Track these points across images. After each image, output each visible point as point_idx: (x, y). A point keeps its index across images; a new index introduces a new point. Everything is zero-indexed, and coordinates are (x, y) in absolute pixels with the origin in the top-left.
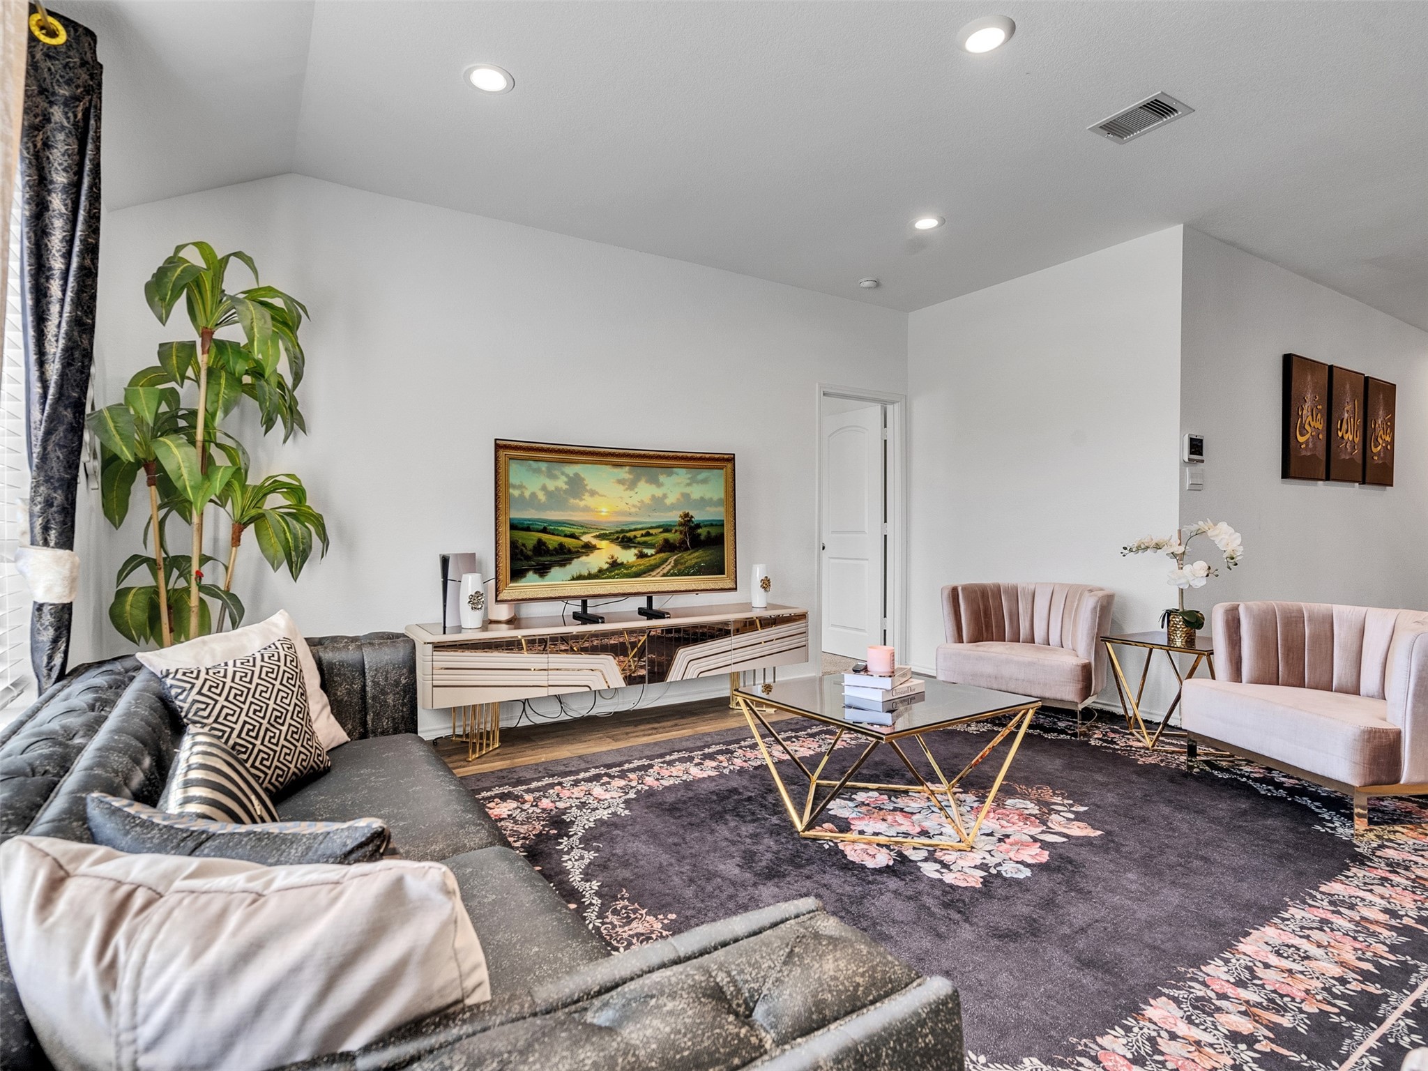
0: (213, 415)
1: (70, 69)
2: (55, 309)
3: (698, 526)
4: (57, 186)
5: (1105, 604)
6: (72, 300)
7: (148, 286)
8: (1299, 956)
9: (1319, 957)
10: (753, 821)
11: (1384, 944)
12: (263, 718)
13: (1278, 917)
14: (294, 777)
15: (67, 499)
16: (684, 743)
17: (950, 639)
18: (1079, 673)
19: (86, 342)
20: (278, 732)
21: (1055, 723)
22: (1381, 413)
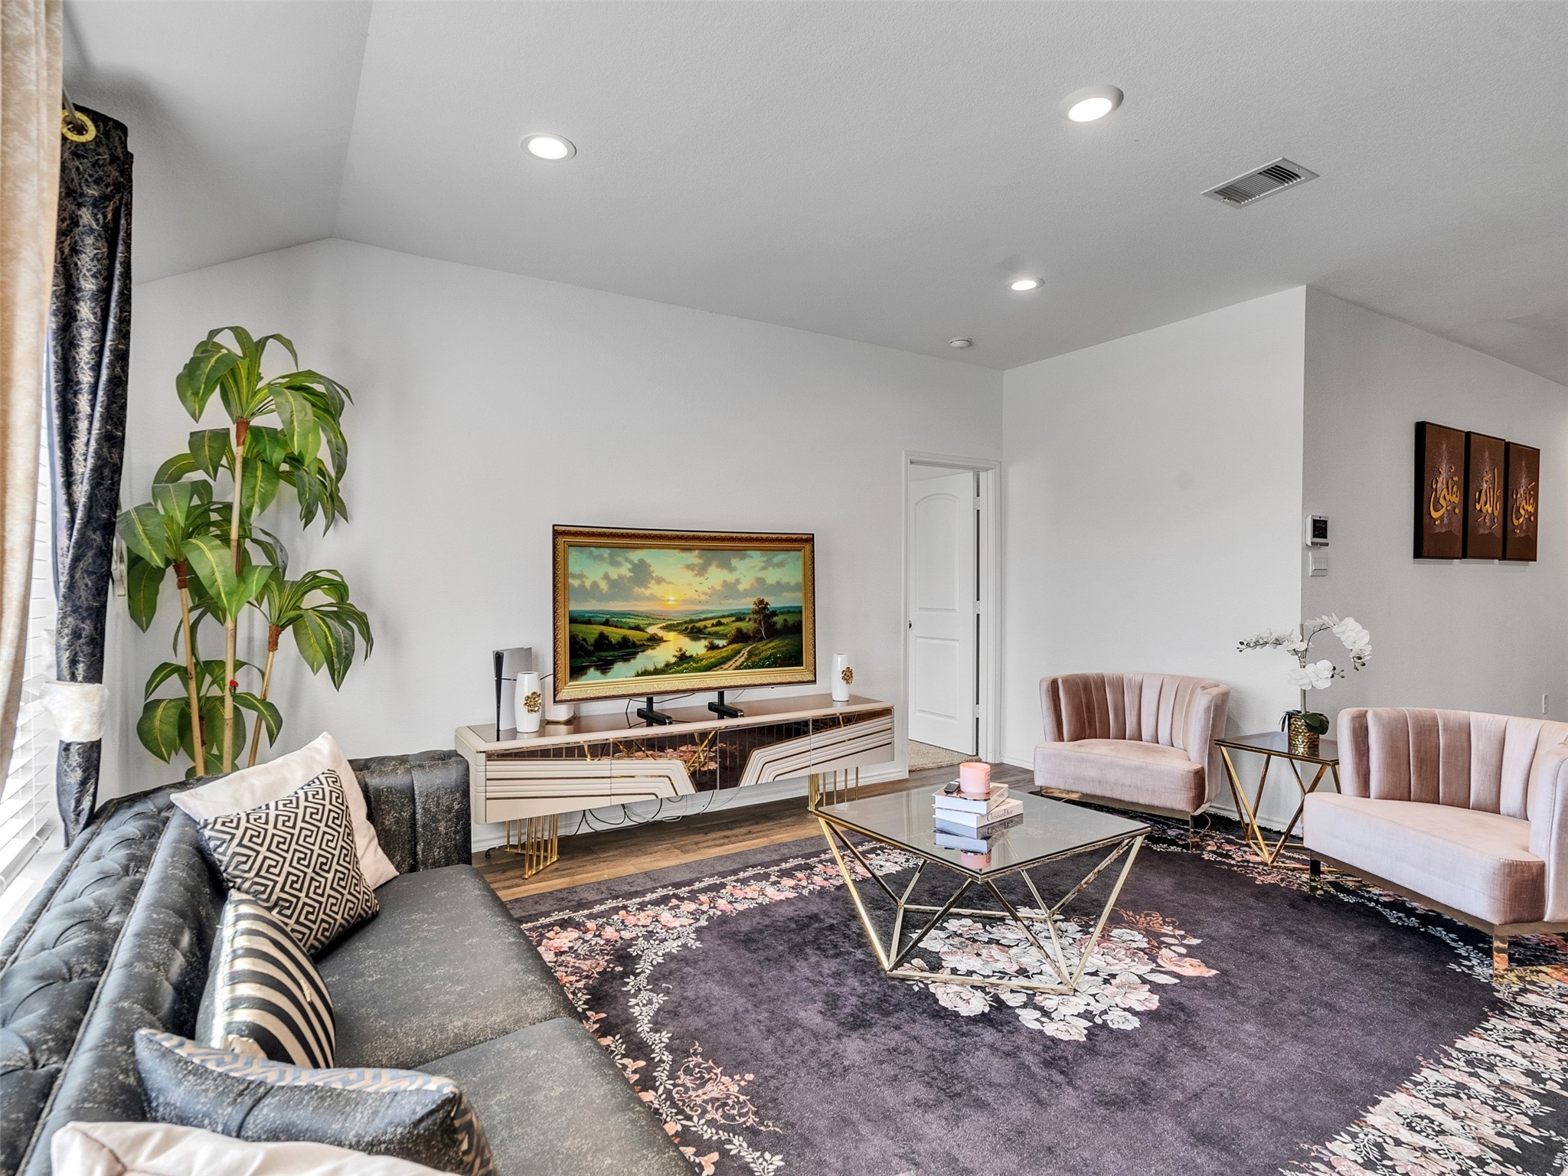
0: (249, 511)
1: (100, 167)
2: (83, 425)
3: (774, 613)
4: (85, 293)
5: (1219, 703)
6: (101, 416)
7: (179, 379)
8: (1434, 1130)
9: (1455, 1132)
10: (837, 955)
11: (1526, 1115)
12: (308, 867)
13: (1410, 1081)
14: (341, 929)
15: (96, 629)
16: (759, 856)
17: (1050, 737)
18: (1192, 779)
19: (115, 457)
20: (323, 880)
21: (1164, 831)
22: (1523, 481)
